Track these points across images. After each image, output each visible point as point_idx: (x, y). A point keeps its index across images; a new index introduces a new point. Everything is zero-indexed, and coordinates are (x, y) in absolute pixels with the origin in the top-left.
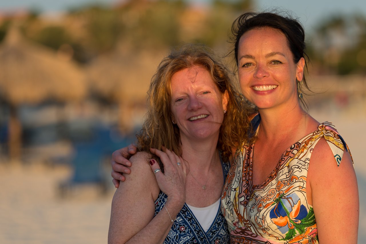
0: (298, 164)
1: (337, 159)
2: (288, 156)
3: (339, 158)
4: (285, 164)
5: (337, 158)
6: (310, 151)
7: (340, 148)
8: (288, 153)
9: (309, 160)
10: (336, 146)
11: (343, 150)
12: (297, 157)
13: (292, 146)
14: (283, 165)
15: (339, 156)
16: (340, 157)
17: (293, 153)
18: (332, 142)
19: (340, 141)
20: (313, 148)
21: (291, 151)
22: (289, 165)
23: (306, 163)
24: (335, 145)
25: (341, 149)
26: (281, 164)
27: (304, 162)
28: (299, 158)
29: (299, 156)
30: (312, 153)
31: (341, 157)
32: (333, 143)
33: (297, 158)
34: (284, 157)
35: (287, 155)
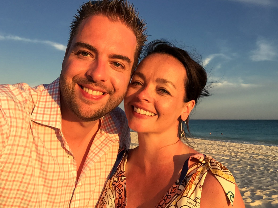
0: (188, 204)
1: (230, 197)
2: (175, 193)
3: (232, 196)
4: (172, 202)
5: (230, 195)
6: (200, 188)
7: (230, 181)
8: (174, 190)
9: (200, 199)
10: (227, 180)
11: (234, 183)
12: (185, 195)
13: (177, 181)
14: (169, 204)
15: (231, 192)
16: (232, 194)
17: (180, 190)
18: (221, 177)
19: (229, 172)
20: (203, 185)
21: (177, 187)
22: (177, 204)
23: (197, 202)
24: (225, 179)
25: (232, 182)
26: (167, 201)
27: (194, 201)
28: (188, 196)
29: (188, 193)
30: (202, 190)
31: (234, 194)
32: (223, 178)
33: (185, 197)
34: (170, 195)
35: (173, 192)
